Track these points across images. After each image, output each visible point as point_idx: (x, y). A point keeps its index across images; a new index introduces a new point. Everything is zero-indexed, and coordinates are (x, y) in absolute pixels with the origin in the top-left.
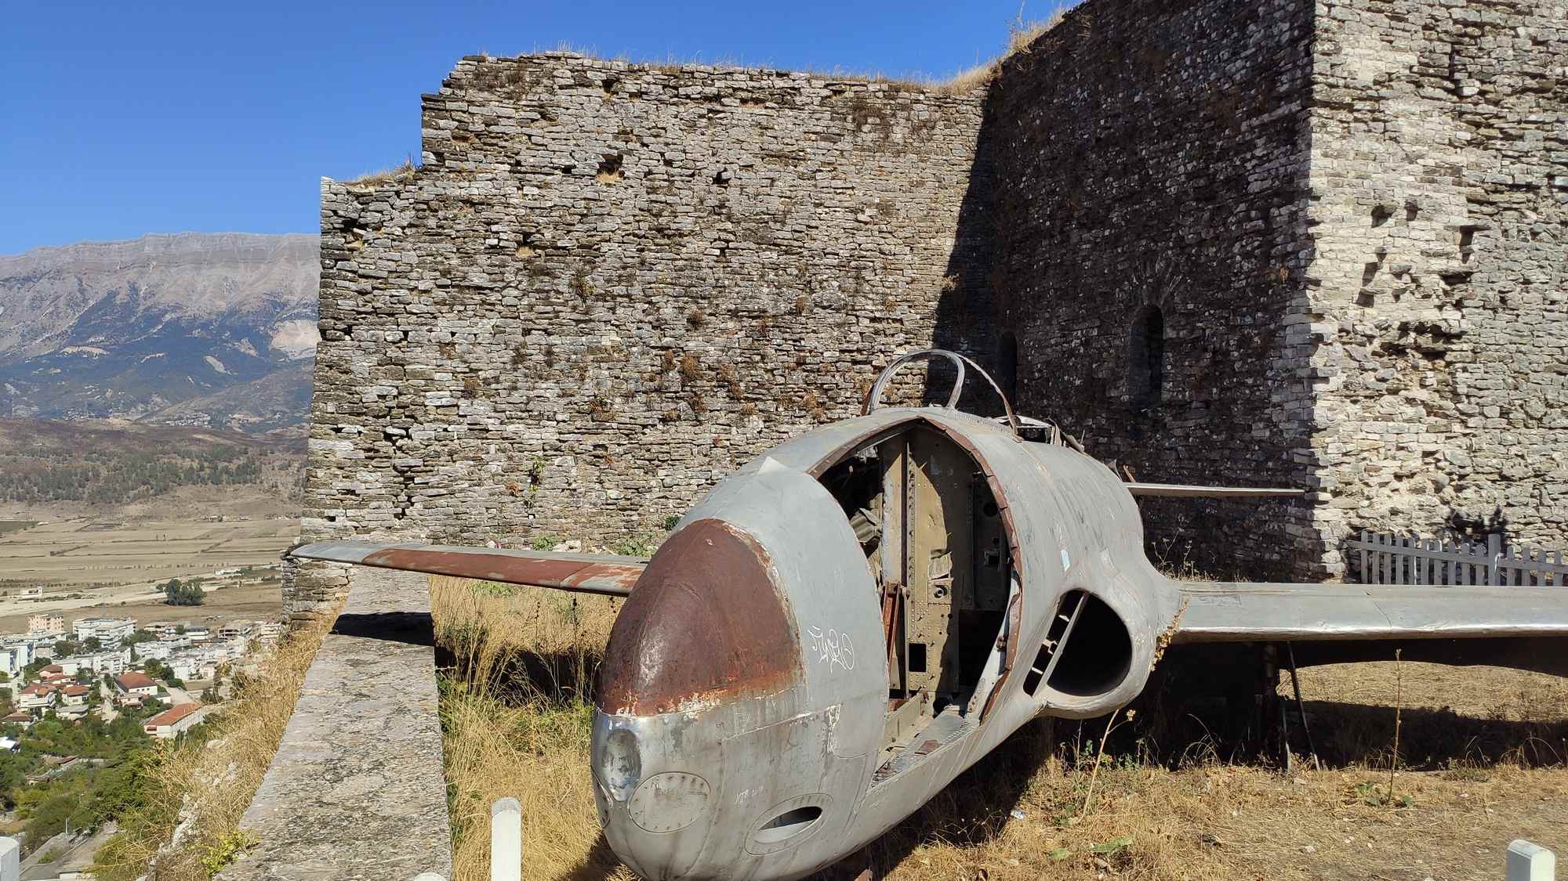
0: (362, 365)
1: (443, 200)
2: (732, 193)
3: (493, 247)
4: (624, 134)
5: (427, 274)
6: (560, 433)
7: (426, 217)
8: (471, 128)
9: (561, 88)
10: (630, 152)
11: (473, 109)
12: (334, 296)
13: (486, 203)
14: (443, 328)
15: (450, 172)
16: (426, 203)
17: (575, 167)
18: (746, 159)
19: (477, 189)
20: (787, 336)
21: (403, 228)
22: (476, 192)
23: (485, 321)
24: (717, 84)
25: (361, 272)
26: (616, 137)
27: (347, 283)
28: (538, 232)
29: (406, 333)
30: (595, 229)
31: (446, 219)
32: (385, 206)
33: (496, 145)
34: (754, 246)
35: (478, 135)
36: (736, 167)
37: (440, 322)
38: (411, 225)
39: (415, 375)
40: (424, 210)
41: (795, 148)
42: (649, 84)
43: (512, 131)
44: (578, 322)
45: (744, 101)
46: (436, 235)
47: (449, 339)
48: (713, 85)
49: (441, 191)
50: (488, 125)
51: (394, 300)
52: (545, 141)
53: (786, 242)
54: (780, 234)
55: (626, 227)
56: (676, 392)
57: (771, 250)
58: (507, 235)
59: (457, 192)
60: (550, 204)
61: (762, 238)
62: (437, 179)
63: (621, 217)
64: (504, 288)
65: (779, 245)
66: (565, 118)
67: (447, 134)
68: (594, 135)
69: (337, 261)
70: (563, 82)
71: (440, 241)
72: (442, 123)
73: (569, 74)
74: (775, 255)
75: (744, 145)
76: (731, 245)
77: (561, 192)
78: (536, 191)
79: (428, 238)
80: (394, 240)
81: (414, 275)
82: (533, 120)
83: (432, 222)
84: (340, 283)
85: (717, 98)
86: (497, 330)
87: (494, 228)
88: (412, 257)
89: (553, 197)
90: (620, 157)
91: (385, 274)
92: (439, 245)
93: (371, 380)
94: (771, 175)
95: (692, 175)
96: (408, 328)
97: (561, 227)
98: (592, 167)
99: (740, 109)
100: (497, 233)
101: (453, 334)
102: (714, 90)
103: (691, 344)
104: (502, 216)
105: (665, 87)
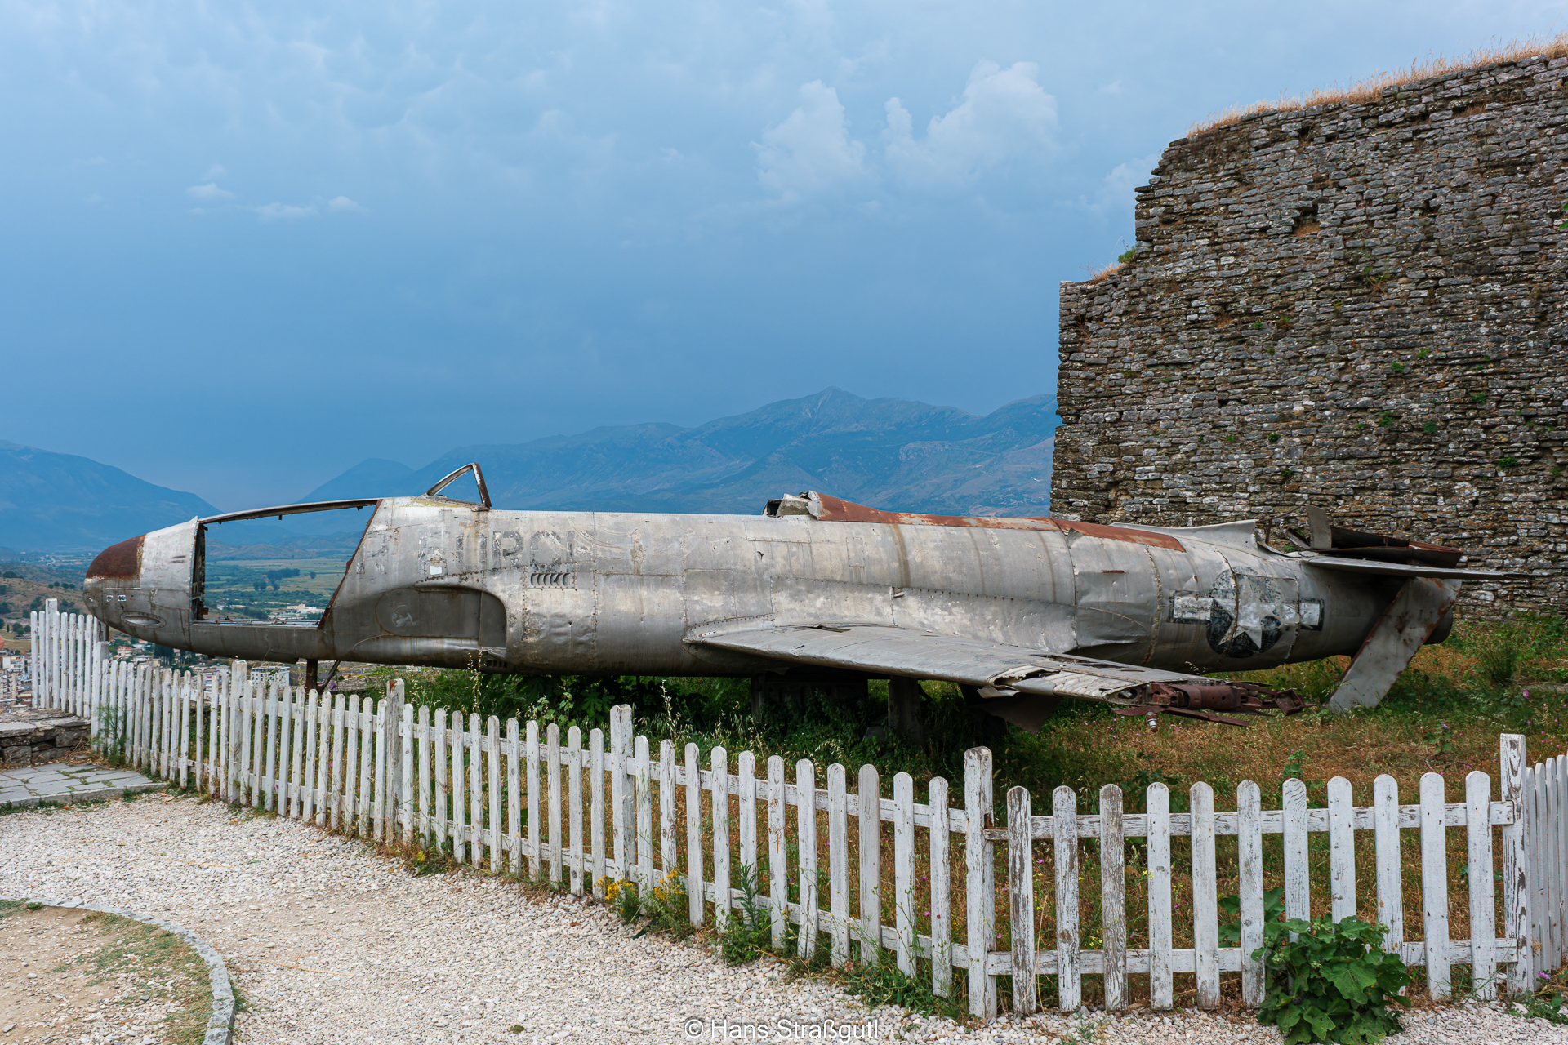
0: (1089, 444)
1: (1153, 285)
2: (1444, 221)
3: (1194, 322)
4: (1319, 183)
5: (1137, 356)
6: (1252, 505)
7: (1137, 303)
8: (1176, 210)
9: (1257, 149)
10: (1325, 200)
11: (1177, 192)
12: (1068, 385)
13: (1188, 280)
14: (1149, 407)
15: (1158, 256)
16: (1138, 289)
17: (1269, 227)
18: (1460, 176)
19: (1179, 269)
20: (1510, 383)
21: (1120, 316)
22: (1179, 271)
23: (1185, 396)
24: (1425, 99)
25: (1088, 360)
26: (1311, 188)
27: (1077, 373)
28: (1234, 301)
29: (1121, 413)
30: (1289, 289)
31: (1153, 302)
32: (1105, 298)
33: (1197, 221)
34: (1469, 279)
35: (1182, 215)
36: (1445, 191)
37: (1148, 401)
38: (1126, 313)
39: (1127, 451)
40: (1136, 296)
41: (1527, 149)
42: (1345, 120)
43: (1211, 204)
44: (1272, 388)
45: (1458, 111)
46: (1145, 318)
47: (1156, 415)
48: (1420, 102)
49: (1150, 275)
50: (1189, 203)
51: (1113, 382)
52: (1240, 207)
53: (1512, 268)
54: (1504, 260)
55: (1321, 281)
56: (1374, 458)
57: (1492, 281)
58: (1204, 308)
59: (1164, 274)
60: (1245, 270)
61: (1480, 268)
62: (1147, 265)
63: (1314, 272)
64: (1203, 361)
65: (1503, 273)
66: (1260, 179)
67: (1156, 220)
68: (1287, 190)
69: (1071, 353)
70: (1257, 142)
71: (1149, 323)
72: (1151, 211)
73: (1264, 132)
74: (1497, 287)
75: (1457, 162)
76: (1441, 283)
77: (1256, 256)
78: (1232, 259)
79: (1138, 322)
80: (1112, 328)
81: (1128, 358)
82: (1231, 189)
83: (1142, 307)
84: (1072, 372)
85: (1424, 116)
86: (1197, 404)
87: (1194, 303)
88: (1125, 341)
89: (1248, 263)
90: (1315, 206)
91: (1105, 361)
92: (1148, 328)
93: (1093, 460)
94: (1492, 190)
95: (1396, 210)
96: (1122, 408)
97: (1255, 293)
98: (1287, 224)
99: (1452, 122)
100: (1197, 307)
101: (1159, 410)
102: (1421, 107)
103: (1392, 403)
104: (1200, 290)
105: (1364, 119)
